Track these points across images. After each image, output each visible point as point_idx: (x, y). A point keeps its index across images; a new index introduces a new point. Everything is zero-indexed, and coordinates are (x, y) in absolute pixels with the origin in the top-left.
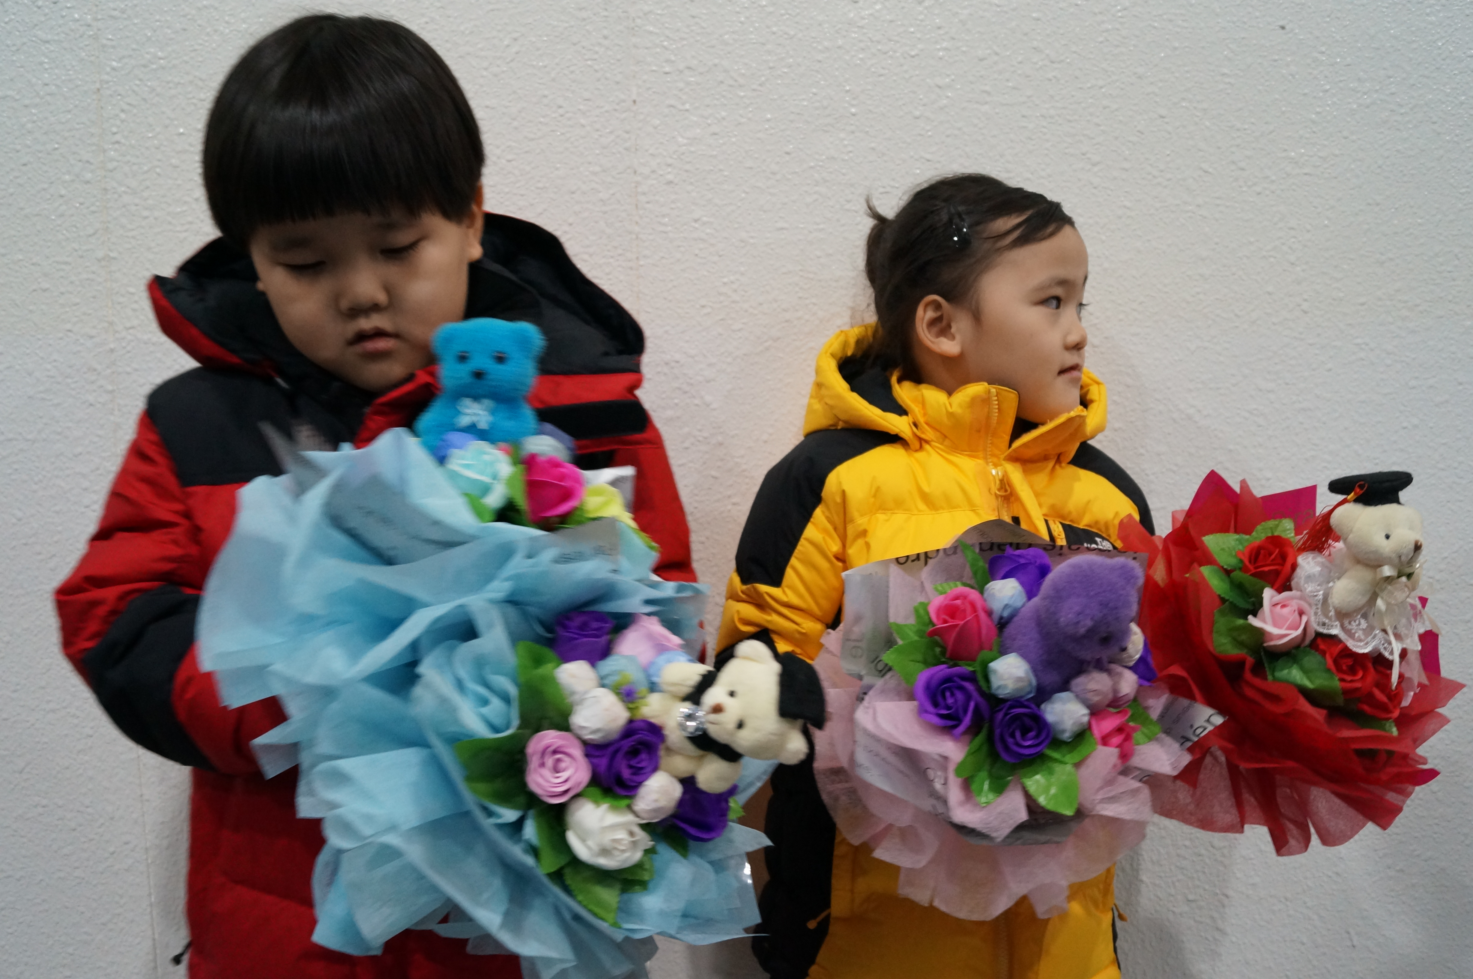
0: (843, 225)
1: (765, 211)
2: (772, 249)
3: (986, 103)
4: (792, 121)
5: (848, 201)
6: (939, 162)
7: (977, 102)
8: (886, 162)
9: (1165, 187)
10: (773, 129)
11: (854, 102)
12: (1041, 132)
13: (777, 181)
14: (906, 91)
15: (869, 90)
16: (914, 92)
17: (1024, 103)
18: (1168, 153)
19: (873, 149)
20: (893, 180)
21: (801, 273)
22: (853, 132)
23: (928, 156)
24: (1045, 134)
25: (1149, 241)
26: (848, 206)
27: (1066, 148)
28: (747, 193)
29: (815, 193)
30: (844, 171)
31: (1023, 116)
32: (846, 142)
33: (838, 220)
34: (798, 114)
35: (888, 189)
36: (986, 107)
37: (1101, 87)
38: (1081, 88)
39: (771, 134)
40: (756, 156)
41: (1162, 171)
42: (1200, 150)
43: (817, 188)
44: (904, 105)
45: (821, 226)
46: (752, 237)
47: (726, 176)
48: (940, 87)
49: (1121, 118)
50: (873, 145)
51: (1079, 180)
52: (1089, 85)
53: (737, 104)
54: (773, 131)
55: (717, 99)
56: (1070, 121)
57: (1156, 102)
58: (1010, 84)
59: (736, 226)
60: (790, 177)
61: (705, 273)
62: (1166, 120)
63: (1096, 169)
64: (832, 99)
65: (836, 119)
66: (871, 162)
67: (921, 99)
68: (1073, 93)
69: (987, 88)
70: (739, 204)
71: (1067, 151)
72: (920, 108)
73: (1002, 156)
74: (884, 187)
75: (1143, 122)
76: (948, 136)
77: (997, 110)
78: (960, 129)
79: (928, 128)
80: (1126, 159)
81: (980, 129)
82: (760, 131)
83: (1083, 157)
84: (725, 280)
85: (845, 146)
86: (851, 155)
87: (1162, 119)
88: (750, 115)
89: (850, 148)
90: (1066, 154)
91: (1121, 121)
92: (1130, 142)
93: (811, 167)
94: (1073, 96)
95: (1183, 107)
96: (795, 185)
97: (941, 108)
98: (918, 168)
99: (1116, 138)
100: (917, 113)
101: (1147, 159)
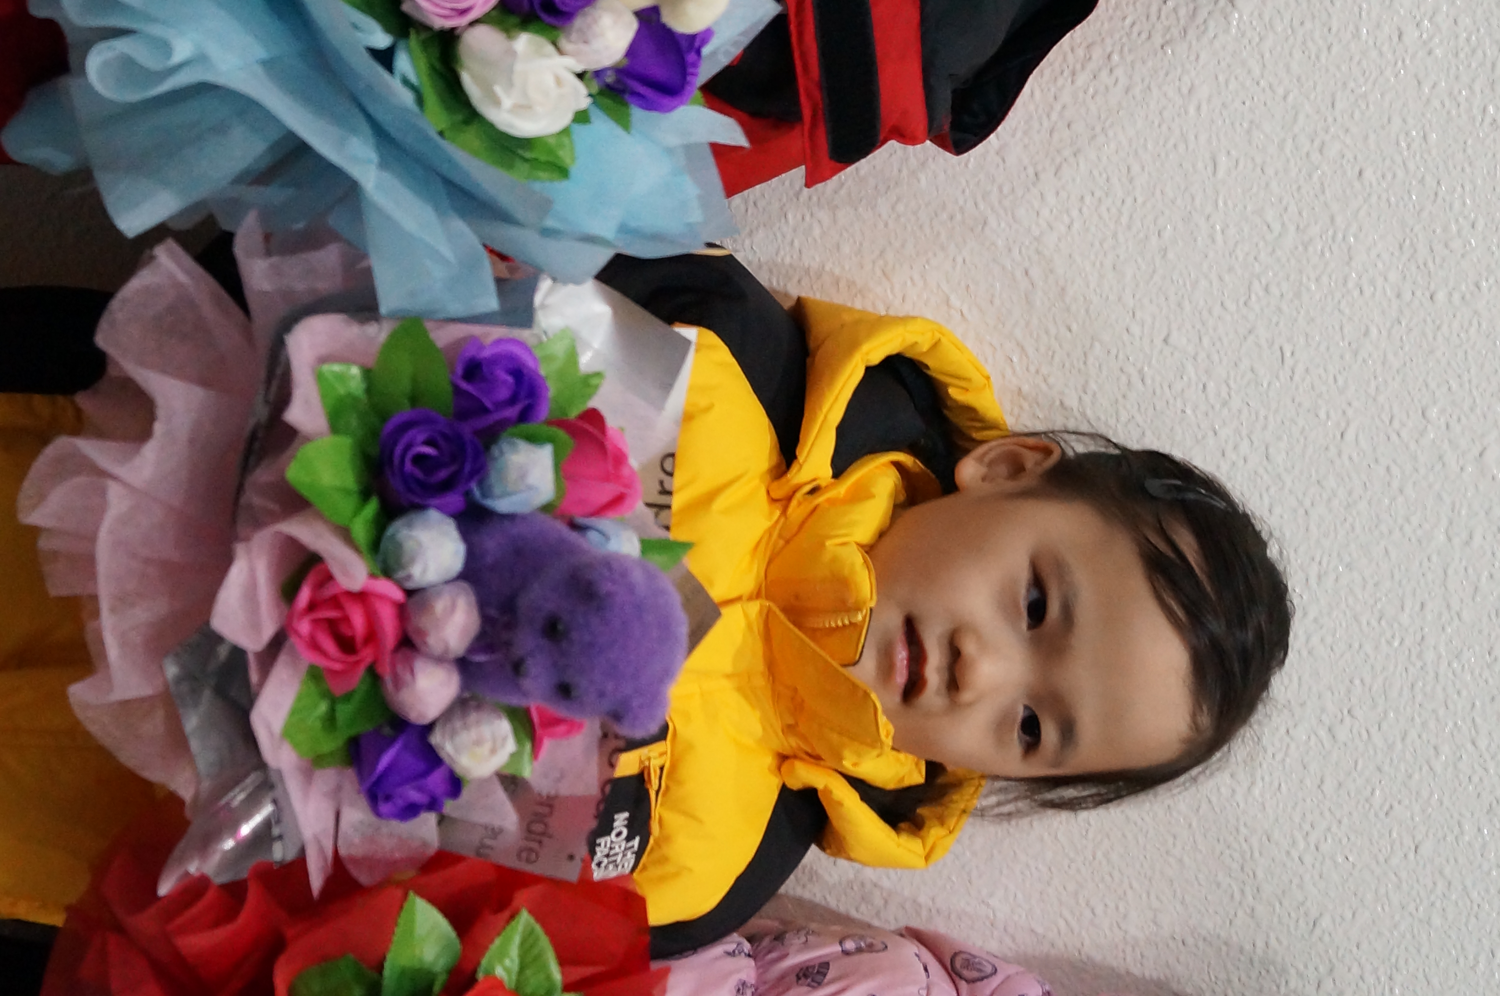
0: (1221, 279)
1: (1249, 132)
2: (1175, 146)
3: (1449, 539)
4: (1422, 181)
5: (1267, 289)
6: (1340, 454)
7: (1451, 523)
8: (1342, 357)
9: (1288, 853)
10: (1409, 146)
11: (1456, 297)
12: (1393, 637)
13: (1308, 154)
14: (1475, 393)
15: (1479, 324)
16: (1472, 409)
17: (1448, 606)
18: (1351, 859)
19: (1367, 333)
20: (1307, 370)
21: (1129, 201)
22: (1398, 296)
23: (1350, 436)
24: (1389, 643)
25: (1190, 826)
26: (1256, 285)
27: (1362, 681)
28: (1285, 98)
29: (1283, 225)
30: (1325, 279)
31: (1422, 605)
32: (1380, 282)
33: (1231, 269)
34: (1436, 194)
35: (1289, 361)
36: (1442, 537)
37: (1474, 743)
38: (1474, 705)
39: (1398, 143)
40: (1357, 115)
41: (1317, 849)
42: (1354, 915)
43: (1292, 228)
44: (1449, 389)
45: (1219, 237)
46: (1199, 108)
47: (1318, 57)
48: (1481, 455)
49: (1416, 776)
50: (1374, 331)
51: (1303, 705)
52: (1478, 720)
53: (1457, 78)
54: (1403, 144)
55: (1468, 40)
56: (1413, 686)
57: (1445, 838)
58: (1484, 580)
59: (1221, 78)
60: (1315, 178)
61: (1128, 21)
62: (1411, 855)
63: (1323, 733)
64: (1463, 256)
65: (1425, 264)
66: (1341, 328)
67: (1459, 420)
68: (1464, 693)
69: (1477, 539)
70: (1262, 83)
71: (1357, 682)
72: (1442, 420)
73: (1349, 567)
74: (1292, 354)
75: (1409, 814)
76: (1388, 469)
77: (1434, 558)
78: (1401, 491)
79: (1404, 434)
80: (1340, 785)
81: (1401, 528)
82: (1404, 121)
83: (1345, 712)
84: (1116, 57)
85: (1372, 282)
86: (1356, 293)
87: (1413, 848)
88: (1436, 103)
89: (1368, 290)
90: (1351, 682)
91: (1410, 777)
92: (1373, 790)
93: (1332, 219)
94: (1459, 693)
95: (1435, 884)
96: (1299, 188)
97: (1441, 458)
98: (1328, 417)
99: (1379, 769)
100: (1433, 412)
101: (1340, 822)
